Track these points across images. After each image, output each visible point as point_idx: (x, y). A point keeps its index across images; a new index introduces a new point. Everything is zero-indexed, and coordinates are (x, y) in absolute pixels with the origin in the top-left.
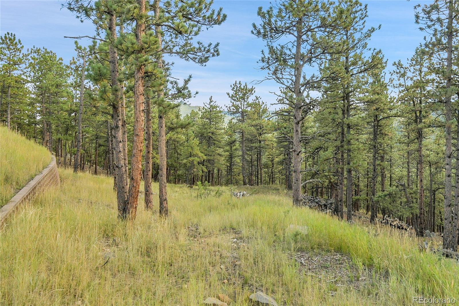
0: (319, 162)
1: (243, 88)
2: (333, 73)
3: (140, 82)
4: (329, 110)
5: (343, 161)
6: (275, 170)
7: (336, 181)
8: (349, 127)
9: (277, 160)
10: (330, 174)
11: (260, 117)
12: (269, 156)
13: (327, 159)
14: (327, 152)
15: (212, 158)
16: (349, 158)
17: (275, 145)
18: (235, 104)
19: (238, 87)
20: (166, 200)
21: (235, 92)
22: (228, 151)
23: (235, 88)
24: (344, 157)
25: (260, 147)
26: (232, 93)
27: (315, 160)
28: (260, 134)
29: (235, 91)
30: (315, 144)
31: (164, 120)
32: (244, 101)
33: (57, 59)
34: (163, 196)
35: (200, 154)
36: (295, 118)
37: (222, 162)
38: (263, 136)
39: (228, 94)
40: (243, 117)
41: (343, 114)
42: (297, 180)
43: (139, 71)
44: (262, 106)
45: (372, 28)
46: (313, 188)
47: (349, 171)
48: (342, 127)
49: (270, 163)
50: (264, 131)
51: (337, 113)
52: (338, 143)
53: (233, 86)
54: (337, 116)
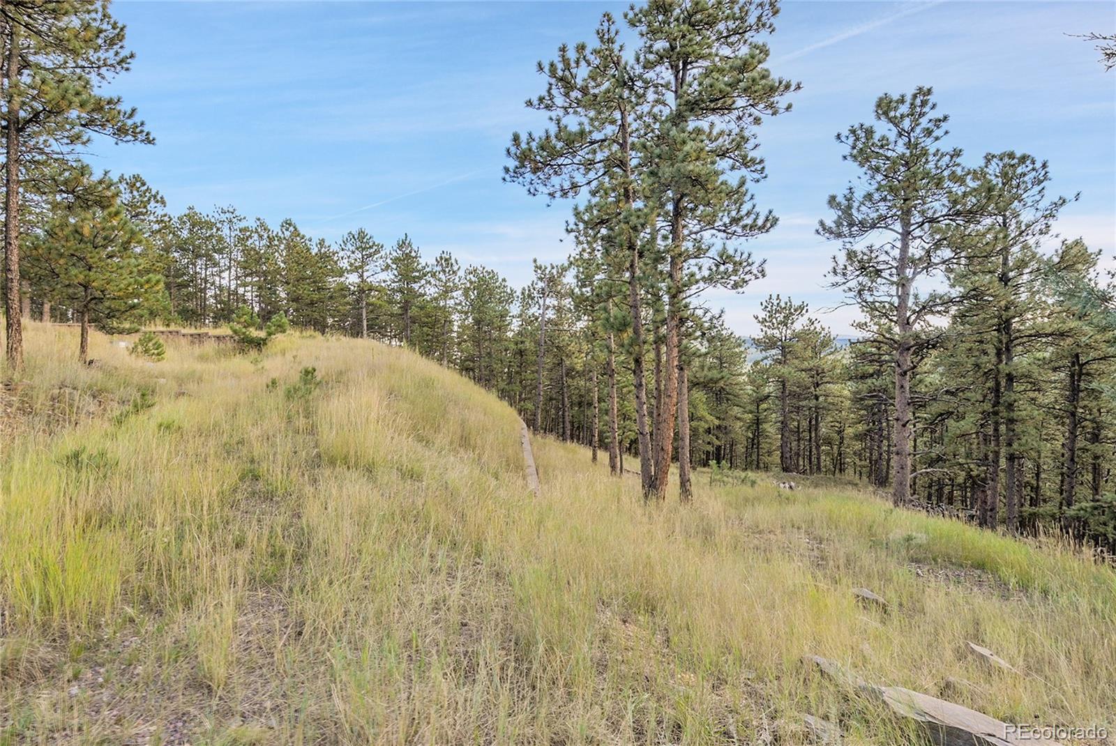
0: (946, 440)
1: (783, 306)
2: (974, 290)
3: (674, 332)
4: (968, 345)
5: (997, 440)
6: (848, 450)
7: (983, 475)
8: (1010, 378)
9: (850, 431)
10: (969, 461)
11: (816, 353)
12: (833, 424)
13: (963, 435)
14: (962, 423)
15: (724, 423)
16: (1011, 433)
17: (848, 403)
18: (768, 333)
19: (775, 304)
20: (689, 480)
21: (768, 314)
22: (751, 412)
23: (769, 307)
24: (1000, 432)
25: (817, 408)
26: (762, 315)
27: (937, 435)
28: (818, 385)
29: (769, 312)
30: (936, 408)
31: (686, 373)
32: (787, 328)
33: (500, 280)
34: (685, 475)
35: (709, 418)
36: (899, 366)
37: (739, 431)
38: (822, 387)
39: (757, 318)
40: (784, 355)
41: (999, 354)
42: (902, 468)
43: (673, 318)
44: (820, 333)
45: (1060, 198)
46: (930, 486)
47: (1011, 458)
48: (996, 379)
49: (836, 436)
50: (825, 380)
51: (986, 353)
52: (987, 407)
53: (764, 304)
54: (985, 359)
